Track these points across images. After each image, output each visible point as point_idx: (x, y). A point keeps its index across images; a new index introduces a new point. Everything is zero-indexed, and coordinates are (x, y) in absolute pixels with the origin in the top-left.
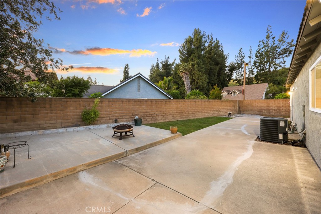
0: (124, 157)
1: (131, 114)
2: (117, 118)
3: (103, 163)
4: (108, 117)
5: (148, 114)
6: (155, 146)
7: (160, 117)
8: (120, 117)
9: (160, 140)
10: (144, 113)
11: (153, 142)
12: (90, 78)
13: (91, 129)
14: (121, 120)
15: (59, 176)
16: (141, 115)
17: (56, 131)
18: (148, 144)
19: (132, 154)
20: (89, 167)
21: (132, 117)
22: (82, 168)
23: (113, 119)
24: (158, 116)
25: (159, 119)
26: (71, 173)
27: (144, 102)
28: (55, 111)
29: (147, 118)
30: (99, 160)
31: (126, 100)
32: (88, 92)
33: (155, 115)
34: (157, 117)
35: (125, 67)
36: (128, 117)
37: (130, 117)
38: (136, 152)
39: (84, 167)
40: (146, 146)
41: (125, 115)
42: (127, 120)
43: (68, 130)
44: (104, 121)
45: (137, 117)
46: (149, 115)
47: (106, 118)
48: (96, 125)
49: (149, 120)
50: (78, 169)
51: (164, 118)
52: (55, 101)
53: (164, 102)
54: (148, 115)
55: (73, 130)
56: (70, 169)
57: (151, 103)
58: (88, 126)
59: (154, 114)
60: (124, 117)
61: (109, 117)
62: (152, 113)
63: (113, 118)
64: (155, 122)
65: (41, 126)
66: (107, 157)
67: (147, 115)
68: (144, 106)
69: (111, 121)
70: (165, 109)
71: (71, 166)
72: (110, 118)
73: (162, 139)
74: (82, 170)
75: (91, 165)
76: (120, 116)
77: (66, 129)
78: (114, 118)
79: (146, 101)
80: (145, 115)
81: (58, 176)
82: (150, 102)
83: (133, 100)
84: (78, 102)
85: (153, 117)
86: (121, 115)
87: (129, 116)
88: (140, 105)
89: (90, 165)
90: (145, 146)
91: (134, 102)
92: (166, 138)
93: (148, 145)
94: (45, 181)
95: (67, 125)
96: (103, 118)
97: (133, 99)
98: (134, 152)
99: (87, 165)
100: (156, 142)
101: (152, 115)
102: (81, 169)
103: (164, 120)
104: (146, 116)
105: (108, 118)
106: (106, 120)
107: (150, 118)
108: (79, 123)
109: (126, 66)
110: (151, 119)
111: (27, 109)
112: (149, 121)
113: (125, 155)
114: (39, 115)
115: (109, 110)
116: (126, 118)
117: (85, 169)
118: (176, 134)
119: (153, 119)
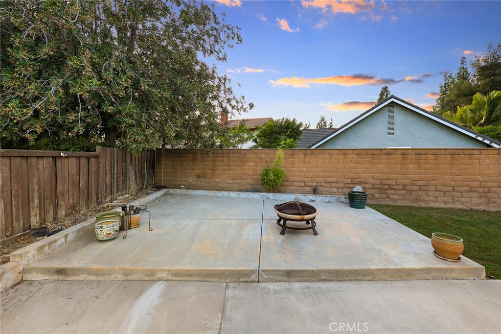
0: (251, 282)
1: (349, 181)
2: (319, 184)
3: (202, 279)
4: (302, 182)
5: (394, 182)
6: (350, 280)
7: (430, 193)
8: (324, 184)
9: (373, 267)
10: (381, 180)
11: (347, 268)
12: (324, 120)
13: (269, 199)
14: (327, 189)
15: (130, 277)
16: (374, 185)
17: (227, 195)
18: (327, 267)
19: (272, 281)
20: (177, 279)
21: (352, 185)
22: (164, 275)
23: (311, 186)
24: (424, 190)
25: (427, 198)
26: (147, 278)
27: (384, 156)
28: (233, 167)
29: (389, 192)
30: (196, 270)
31: (337, 151)
32: (300, 140)
33: (416, 188)
34: (421, 193)
35: (380, 93)
36: (341, 185)
37: (346, 186)
38: (285, 279)
39: (168, 274)
40: (319, 272)
41: (335, 180)
42: (340, 190)
43: (240, 196)
44: (296, 187)
45: (358, 189)
46: (395, 187)
47: (299, 183)
48: (277, 194)
49: (395, 197)
50: (159, 275)
51: (447, 199)
52: (233, 153)
53: (449, 157)
54: (392, 187)
55: (246, 196)
56: (147, 270)
57: (404, 158)
58: (265, 194)
59: (413, 185)
60: (333, 185)
61: (305, 182)
62: (405, 182)
63: (311, 184)
64: (414, 205)
65: (219, 185)
66: (212, 270)
67: (389, 185)
68: (382, 166)
69: (309, 189)
70: (451, 174)
71: (150, 267)
72: (306, 184)
73: (381, 267)
74: (165, 279)
75: (180, 276)
76: (326, 182)
77: (239, 194)
78: (314, 184)
79: (387, 154)
80: (383, 185)
81: (130, 275)
82: (398, 157)
83: (354, 152)
84: (259, 156)
85: (409, 193)
86: (328, 180)
87: (345, 184)
88: (371, 163)
89: (177, 273)
90: (313, 271)
91: (355, 156)
92: (399, 267)
93: (328, 272)
94: (113, 276)
95: (245, 187)
96: (294, 183)
97: (353, 150)
98: (280, 278)
99: (174, 272)
100: (355, 271)
101: (404, 186)
102: (163, 277)
103: (445, 203)
104: (386, 187)
105: (303, 184)
106: (299, 186)
107: (398, 192)
108: (259, 187)
109: (382, 91)
110: (403, 195)
111: (208, 163)
112: (395, 201)
113: (253, 277)
114: (218, 171)
115: (304, 169)
116: (338, 188)
117: (170, 279)
118: (455, 266)
119: (407, 197)
